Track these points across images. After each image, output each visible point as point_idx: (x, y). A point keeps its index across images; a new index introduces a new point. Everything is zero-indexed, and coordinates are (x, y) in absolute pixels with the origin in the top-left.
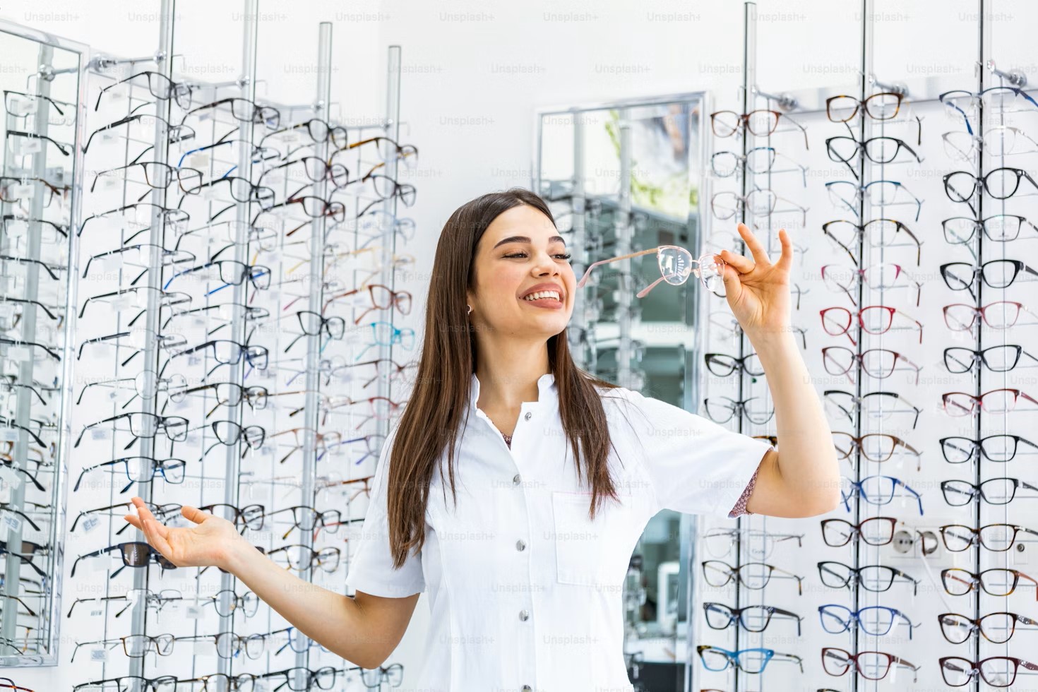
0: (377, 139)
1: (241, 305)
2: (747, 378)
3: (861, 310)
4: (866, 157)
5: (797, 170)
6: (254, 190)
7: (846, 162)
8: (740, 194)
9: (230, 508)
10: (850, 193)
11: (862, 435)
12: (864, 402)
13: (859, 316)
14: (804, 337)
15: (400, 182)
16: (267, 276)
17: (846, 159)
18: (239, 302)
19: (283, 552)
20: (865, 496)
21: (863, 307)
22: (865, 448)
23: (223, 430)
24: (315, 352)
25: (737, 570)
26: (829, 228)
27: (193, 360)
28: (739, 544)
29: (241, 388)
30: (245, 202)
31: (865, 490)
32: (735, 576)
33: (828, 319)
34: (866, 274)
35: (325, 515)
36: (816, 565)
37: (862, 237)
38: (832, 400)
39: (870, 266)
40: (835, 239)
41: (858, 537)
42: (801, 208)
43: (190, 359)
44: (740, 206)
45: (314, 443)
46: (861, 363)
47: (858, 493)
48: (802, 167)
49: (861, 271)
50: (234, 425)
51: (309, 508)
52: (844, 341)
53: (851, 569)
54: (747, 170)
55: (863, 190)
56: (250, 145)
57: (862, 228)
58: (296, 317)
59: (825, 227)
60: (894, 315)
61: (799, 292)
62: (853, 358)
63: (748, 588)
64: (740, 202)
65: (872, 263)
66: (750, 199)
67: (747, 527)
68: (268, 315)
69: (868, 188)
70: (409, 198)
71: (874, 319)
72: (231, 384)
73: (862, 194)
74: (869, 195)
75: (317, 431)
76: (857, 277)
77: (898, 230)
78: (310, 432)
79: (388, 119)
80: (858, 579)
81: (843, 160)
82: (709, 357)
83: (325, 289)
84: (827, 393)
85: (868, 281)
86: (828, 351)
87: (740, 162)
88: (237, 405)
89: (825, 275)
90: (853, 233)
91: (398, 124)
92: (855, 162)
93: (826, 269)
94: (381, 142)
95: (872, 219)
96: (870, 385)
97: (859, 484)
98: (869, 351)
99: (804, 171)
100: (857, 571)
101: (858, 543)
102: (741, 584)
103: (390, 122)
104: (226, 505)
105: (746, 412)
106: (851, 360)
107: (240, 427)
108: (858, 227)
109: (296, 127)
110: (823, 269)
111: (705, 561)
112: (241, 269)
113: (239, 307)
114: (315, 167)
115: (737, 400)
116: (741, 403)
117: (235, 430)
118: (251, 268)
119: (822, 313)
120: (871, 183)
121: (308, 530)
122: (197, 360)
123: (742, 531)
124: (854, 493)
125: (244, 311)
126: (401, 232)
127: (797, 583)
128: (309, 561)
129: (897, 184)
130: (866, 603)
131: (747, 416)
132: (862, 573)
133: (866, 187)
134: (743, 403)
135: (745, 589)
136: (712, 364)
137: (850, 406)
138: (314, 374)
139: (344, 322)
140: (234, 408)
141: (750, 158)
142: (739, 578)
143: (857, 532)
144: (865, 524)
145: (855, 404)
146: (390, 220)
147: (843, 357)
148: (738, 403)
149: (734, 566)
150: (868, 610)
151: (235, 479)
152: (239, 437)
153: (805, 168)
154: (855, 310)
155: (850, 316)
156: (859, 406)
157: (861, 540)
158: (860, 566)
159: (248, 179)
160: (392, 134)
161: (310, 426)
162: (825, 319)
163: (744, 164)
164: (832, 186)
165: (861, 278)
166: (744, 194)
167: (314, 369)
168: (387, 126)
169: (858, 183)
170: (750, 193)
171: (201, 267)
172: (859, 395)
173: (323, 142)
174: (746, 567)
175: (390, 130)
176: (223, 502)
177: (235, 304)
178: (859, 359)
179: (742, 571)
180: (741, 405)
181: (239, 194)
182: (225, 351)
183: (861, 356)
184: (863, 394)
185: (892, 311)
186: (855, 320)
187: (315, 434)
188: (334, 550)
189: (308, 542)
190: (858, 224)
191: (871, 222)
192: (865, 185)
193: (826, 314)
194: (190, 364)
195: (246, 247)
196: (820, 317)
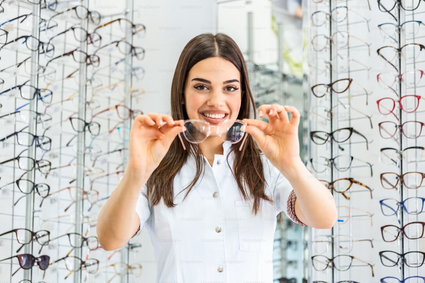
0: (119, 20)
1: (34, 111)
2: (335, 145)
3: (401, 98)
4: (401, 8)
5: (364, 22)
6: (41, 44)
7: (389, 12)
8: (328, 35)
9: (29, 232)
10: (392, 30)
11: (403, 173)
12: (404, 153)
13: (399, 102)
14: (371, 121)
15: (134, 45)
16: (50, 96)
17: (388, 10)
18: (32, 109)
19: (63, 260)
20: (406, 209)
21: (402, 96)
22: (405, 181)
23: (24, 185)
24: (82, 142)
25: (332, 260)
26: (381, 52)
27: (5, 144)
28: (333, 244)
29: (34, 160)
30: (36, 51)
31: (406, 207)
32: (330, 264)
33: (382, 106)
34: (403, 77)
35: (89, 239)
36: (378, 253)
37: (400, 55)
38: (385, 154)
39: (406, 72)
40: (386, 60)
41: (403, 236)
42: (366, 43)
43: (4, 144)
44: (329, 42)
45: (81, 196)
46: (401, 131)
47: (402, 208)
48: (366, 20)
49: (400, 75)
50: (30, 183)
51: (79, 234)
52: (391, 117)
53: (398, 254)
54: (332, 21)
55: (400, 27)
56: (39, 18)
57: (400, 50)
58: (69, 121)
59: (378, 51)
60: (420, 100)
61: (367, 94)
62: (396, 126)
63: (339, 270)
64: (329, 40)
65: (407, 70)
66: (334, 39)
67: (338, 234)
68: (51, 119)
69: (403, 26)
70: (141, 56)
71: (409, 103)
72: (29, 157)
73: (399, 29)
74: (404, 30)
75: (83, 189)
76: (398, 79)
77: (421, 50)
78: (79, 189)
79: (127, 9)
80: (404, 261)
81: (387, 11)
82: (312, 134)
83: (87, 106)
84: (382, 150)
85: (405, 82)
86: (382, 125)
87: (328, 17)
88: (32, 170)
89: (379, 80)
90: (395, 53)
91: (133, 11)
92: (395, 12)
93: (380, 76)
94: (122, 21)
95: (406, 44)
96: (408, 142)
97: (402, 203)
98: (407, 122)
99: (368, 22)
100: (403, 255)
101: (403, 239)
102: (335, 269)
103: (128, 10)
104: (26, 229)
105: (335, 165)
106: (395, 129)
107: (34, 183)
108: (397, 49)
109: (68, 10)
110: (378, 76)
111: (313, 255)
112: (34, 90)
113: (33, 112)
114: (79, 34)
115: (329, 158)
116: (332, 159)
117: (31, 185)
118: (39, 90)
119: (378, 102)
120: (405, 23)
121: (78, 248)
122: (7, 144)
123: (334, 236)
124: (400, 209)
125: (35, 115)
126: (135, 75)
127: (370, 268)
128: (79, 266)
129: (420, 22)
130: (409, 275)
131: (336, 168)
132: (406, 256)
133: (402, 26)
134: (333, 159)
135: (338, 271)
136: (314, 138)
137: (396, 156)
138: (81, 155)
139: (99, 126)
140: (30, 172)
141: (334, 13)
142: (333, 265)
143: (402, 232)
144: (407, 227)
145: (399, 155)
146: (128, 68)
147: (391, 128)
148: (330, 160)
149: (331, 258)
150: (411, 279)
151: (31, 215)
152: (33, 189)
153: (368, 19)
154: (397, 98)
155: (394, 102)
156: (401, 156)
157: (405, 236)
158: (405, 252)
159: (38, 38)
160: (129, 17)
161: (79, 186)
162: (380, 106)
163: (331, 17)
164: (382, 27)
165: (400, 80)
166: (331, 35)
167: (81, 152)
168: (126, 13)
169: (397, 23)
170: (334, 34)
171: (9, 90)
172: (401, 150)
173: (85, 19)
174: (337, 258)
175: (128, 15)
176: (24, 228)
177: (30, 110)
178: (400, 128)
179: (335, 261)
180: (332, 161)
181: (32, 46)
182: (24, 139)
183: (401, 126)
184: (403, 149)
185: (419, 98)
186: (397, 104)
187: (82, 191)
188: (95, 261)
189: (78, 255)
190: (397, 47)
191: (405, 45)
192: (401, 24)
193: (380, 103)
194: (3, 147)
195: (36, 77)
196: (376, 104)
